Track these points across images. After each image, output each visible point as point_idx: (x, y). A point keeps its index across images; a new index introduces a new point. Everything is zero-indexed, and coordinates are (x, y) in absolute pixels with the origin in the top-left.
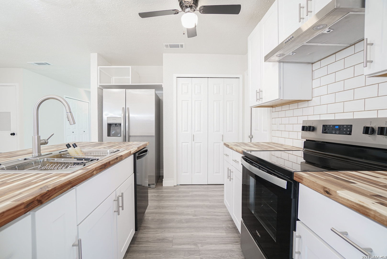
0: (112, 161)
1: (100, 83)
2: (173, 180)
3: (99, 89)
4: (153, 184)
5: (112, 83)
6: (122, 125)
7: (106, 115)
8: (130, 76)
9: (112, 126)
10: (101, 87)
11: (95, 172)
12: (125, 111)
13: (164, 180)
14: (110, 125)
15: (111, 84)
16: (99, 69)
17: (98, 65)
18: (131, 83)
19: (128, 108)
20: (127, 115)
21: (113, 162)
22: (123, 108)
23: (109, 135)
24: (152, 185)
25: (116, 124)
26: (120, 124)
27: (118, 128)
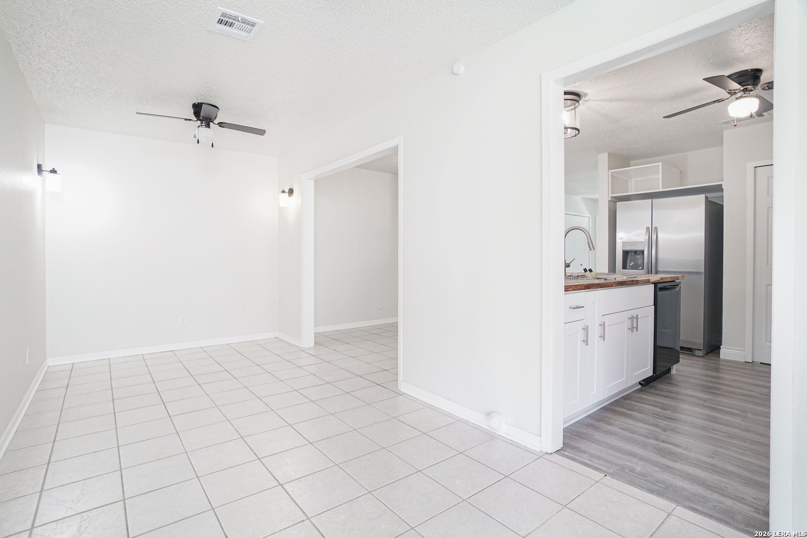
0: (628, 281)
1: (612, 194)
2: (744, 351)
3: (611, 202)
4: (699, 350)
5: (631, 192)
6: (646, 253)
7: (620, 239)
8: (659, 174)
9: (629, 255)
10: (613, 200)
11: (614, 285)
12: (652, 231)
13: (723, 348)
14: (626, 253)
15: (628, 192)
16: (610, 174)
17: (609, 169)
18: (662, 189)
19: (656, 228)
20: (654, 238)
21: (629, 283)
22: (648, 228)
23: (624, 267)
24: (697, 351)
25: (635, 252)
26: (643, 252)
27: (639, 256)
